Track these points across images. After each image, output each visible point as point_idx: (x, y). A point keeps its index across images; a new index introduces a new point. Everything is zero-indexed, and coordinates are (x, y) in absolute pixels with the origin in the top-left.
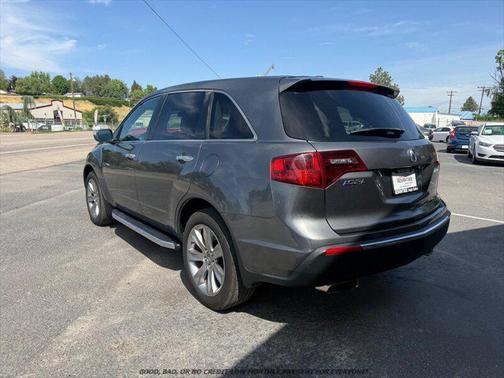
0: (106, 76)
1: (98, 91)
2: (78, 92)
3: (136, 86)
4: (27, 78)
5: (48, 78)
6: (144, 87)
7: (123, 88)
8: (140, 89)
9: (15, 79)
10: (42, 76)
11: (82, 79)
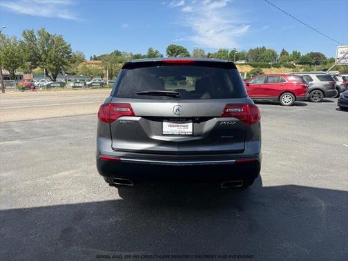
0: (264, 47)
1: (256, 59)
2: (243, 59)
3: (284, 53)
4: (215, 54)
5: (227, 52)
6: (290, 53)
7: (274, 55)
8: (287, 54)
9: (209, 54)
10: (224, 51)
11: (247, 51)
